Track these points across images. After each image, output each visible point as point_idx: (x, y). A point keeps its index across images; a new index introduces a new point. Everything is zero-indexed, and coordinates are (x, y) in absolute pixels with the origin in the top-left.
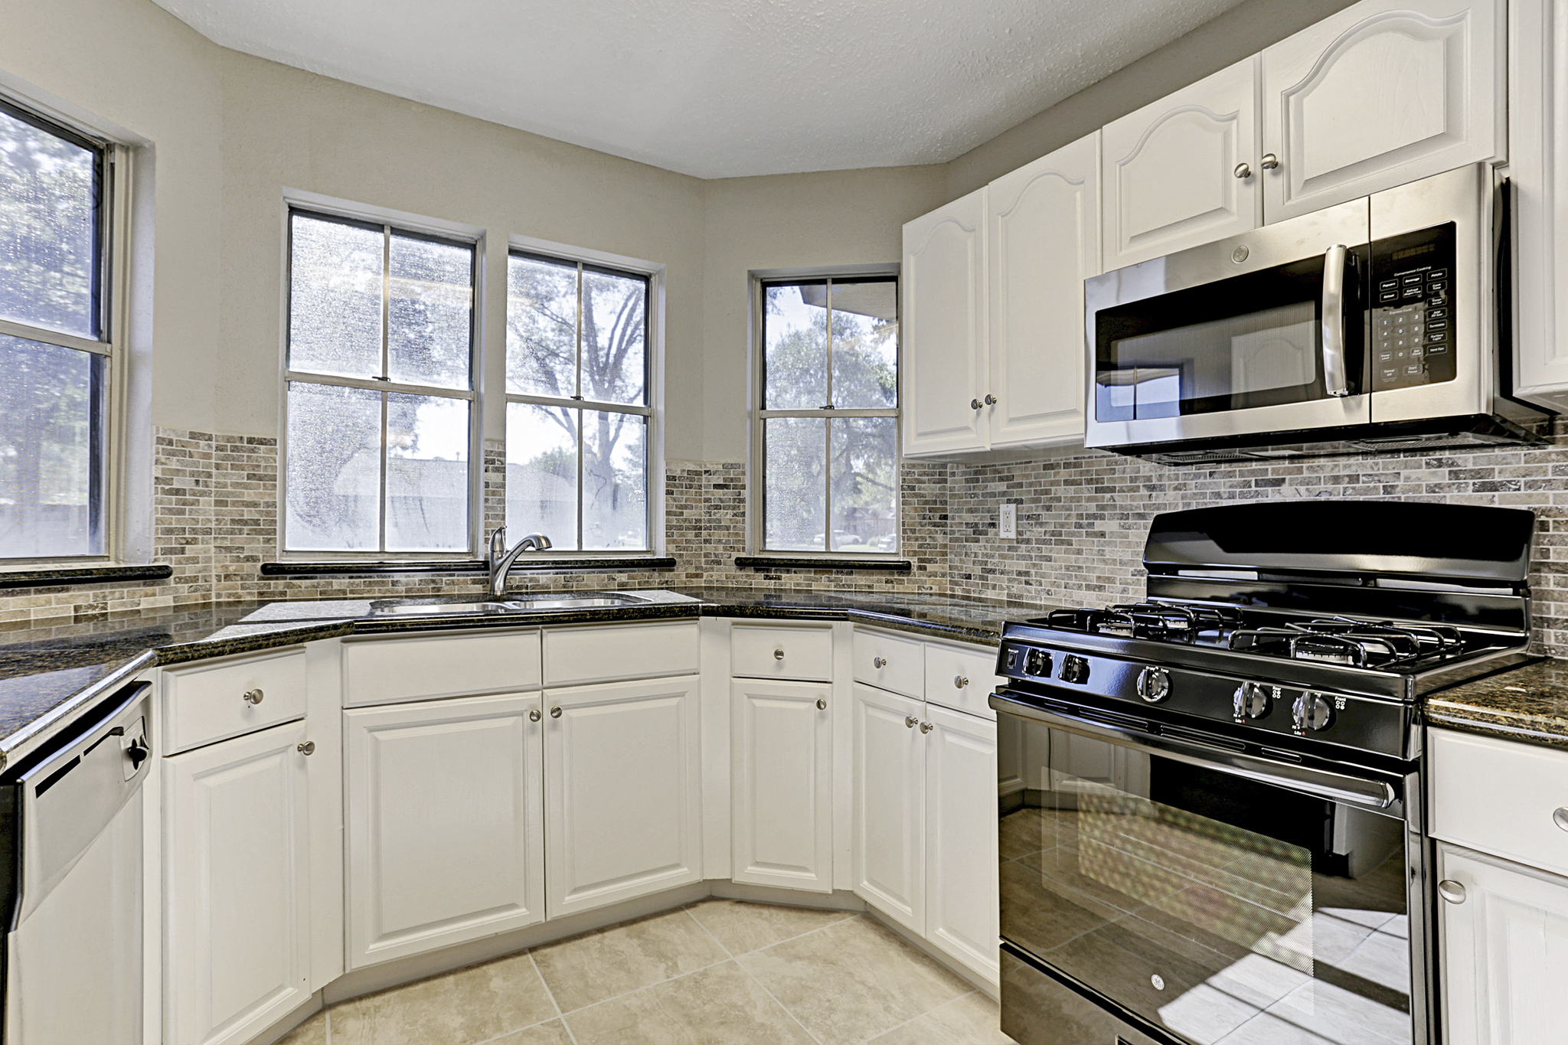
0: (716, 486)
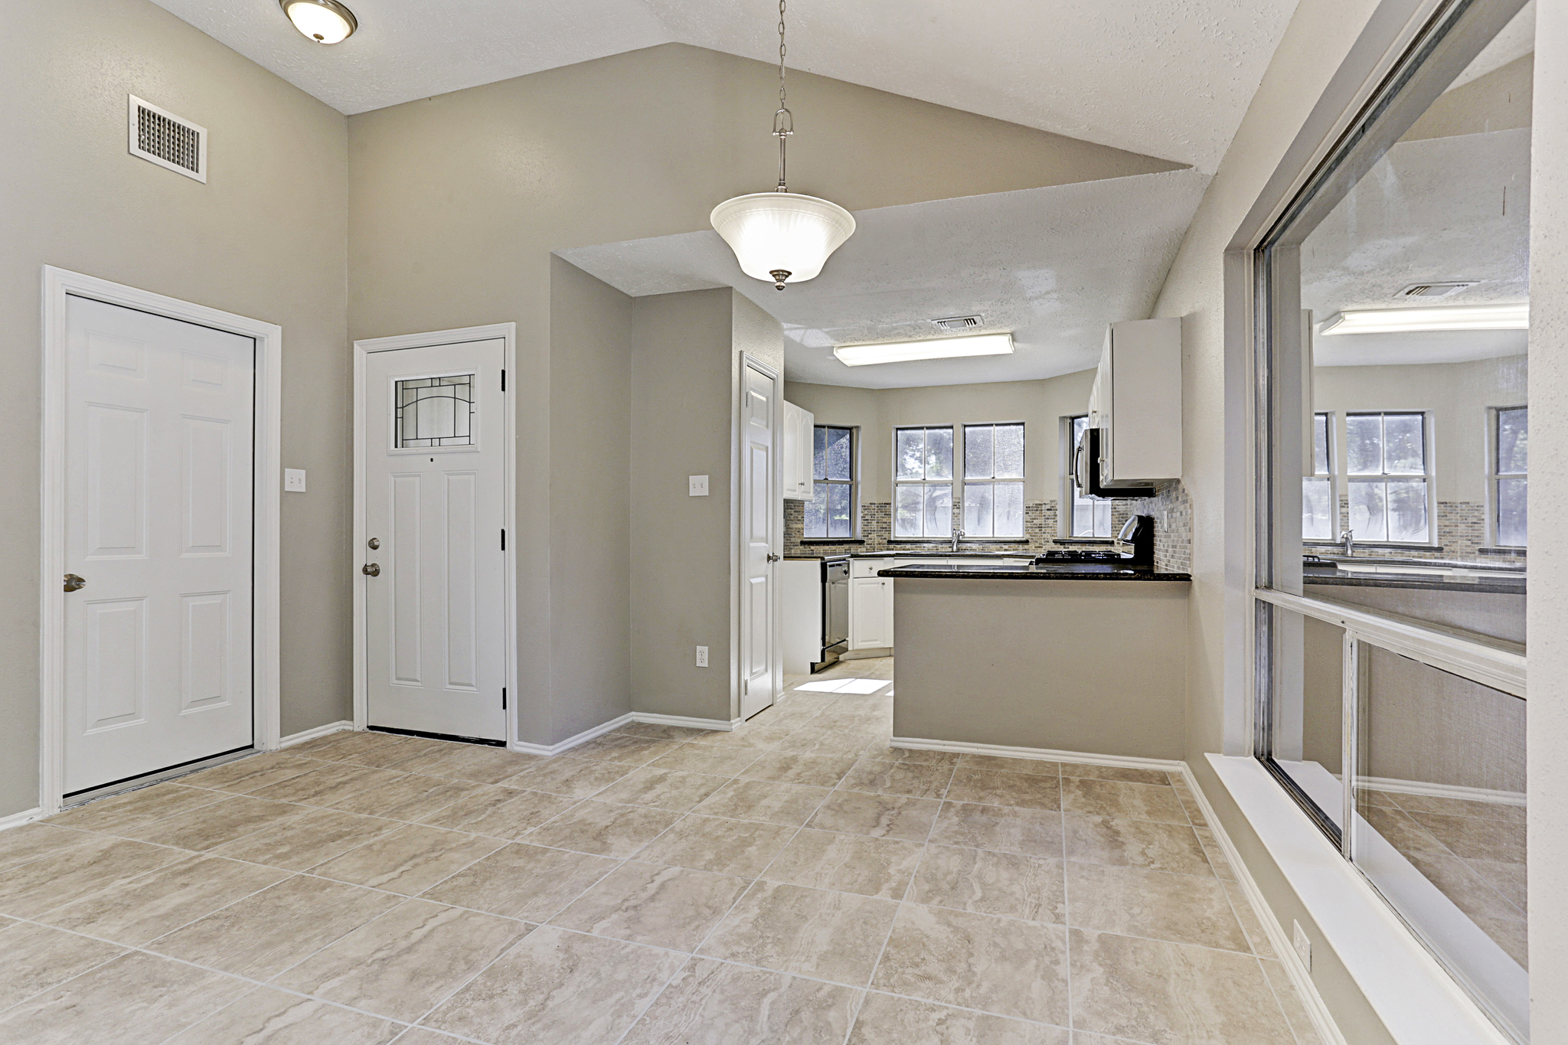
0: (1048, 510)
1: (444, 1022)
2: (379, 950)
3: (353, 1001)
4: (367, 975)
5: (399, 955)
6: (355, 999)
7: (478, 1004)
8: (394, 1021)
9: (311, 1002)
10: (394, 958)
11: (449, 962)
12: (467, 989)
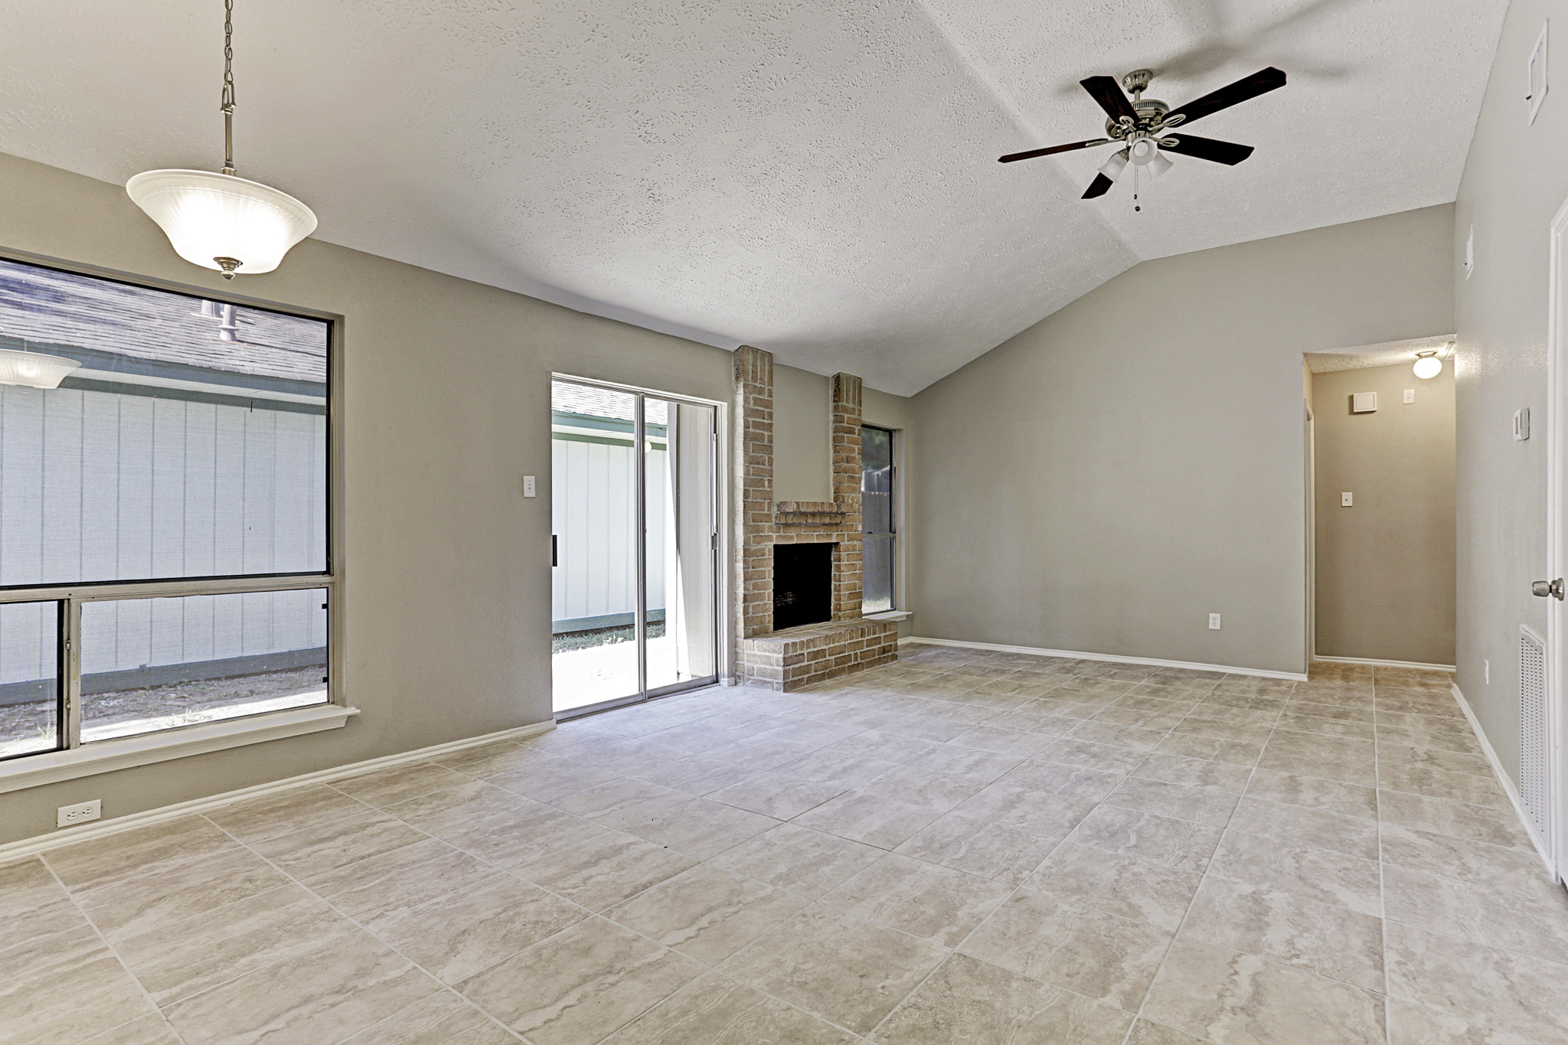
1: (575, 912)
2: (613, 985)
3: (636, 939)
4: (625, 960)
5: (596, 975)
6: (635, 940)
7: (547, 919)
8: (607, 919)
9: (668, 944)
10: (601, 972)
11: (554, 959)
12: (550, 933)
